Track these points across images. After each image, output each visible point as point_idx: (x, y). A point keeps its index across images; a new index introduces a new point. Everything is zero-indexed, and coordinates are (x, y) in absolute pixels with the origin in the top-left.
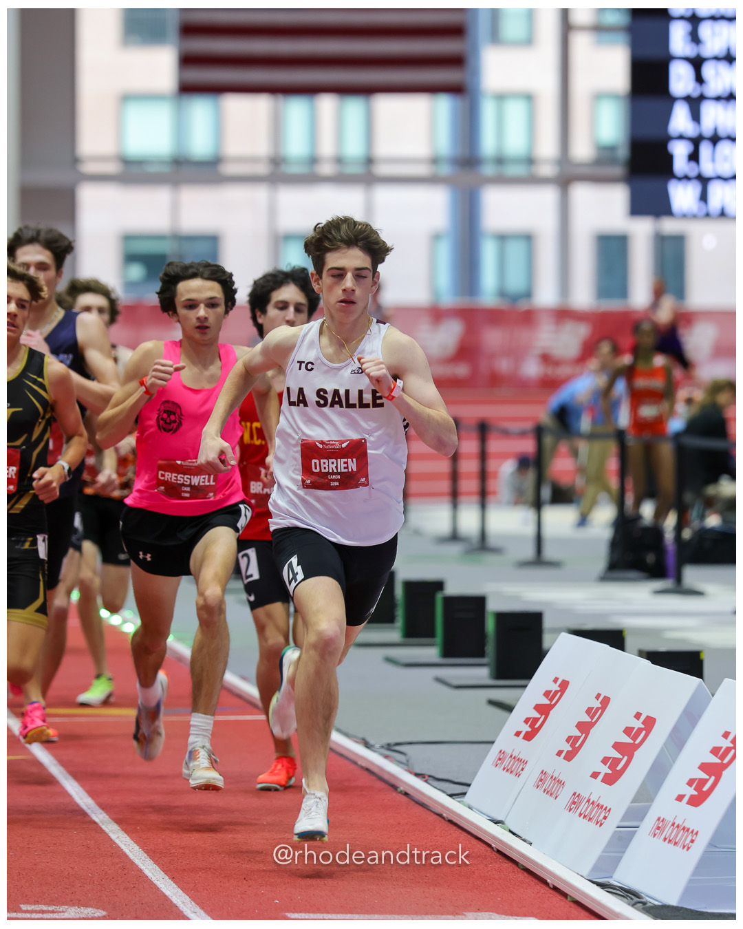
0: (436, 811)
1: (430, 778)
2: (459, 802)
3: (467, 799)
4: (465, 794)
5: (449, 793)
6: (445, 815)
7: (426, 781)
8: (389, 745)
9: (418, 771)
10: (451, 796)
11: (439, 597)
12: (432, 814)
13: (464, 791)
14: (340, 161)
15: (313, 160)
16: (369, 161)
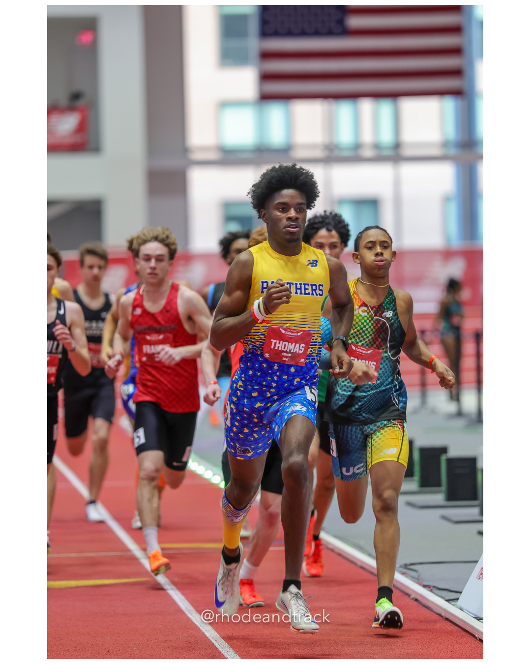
0: (437, 612)
1: (434, 588)
2: (454, 605)
3: (459, 603)
4: (458, 599)
5: (447, 598)
6: (443, 614)
7: (431, 591)
8: (406, 565)
9: (426, 583)
10: (448, 601)
11: (443, 458)
12: (434, 614)
13: (458, 597)
14: (377, 146)
15: (358, 146)
16: (397, 146)
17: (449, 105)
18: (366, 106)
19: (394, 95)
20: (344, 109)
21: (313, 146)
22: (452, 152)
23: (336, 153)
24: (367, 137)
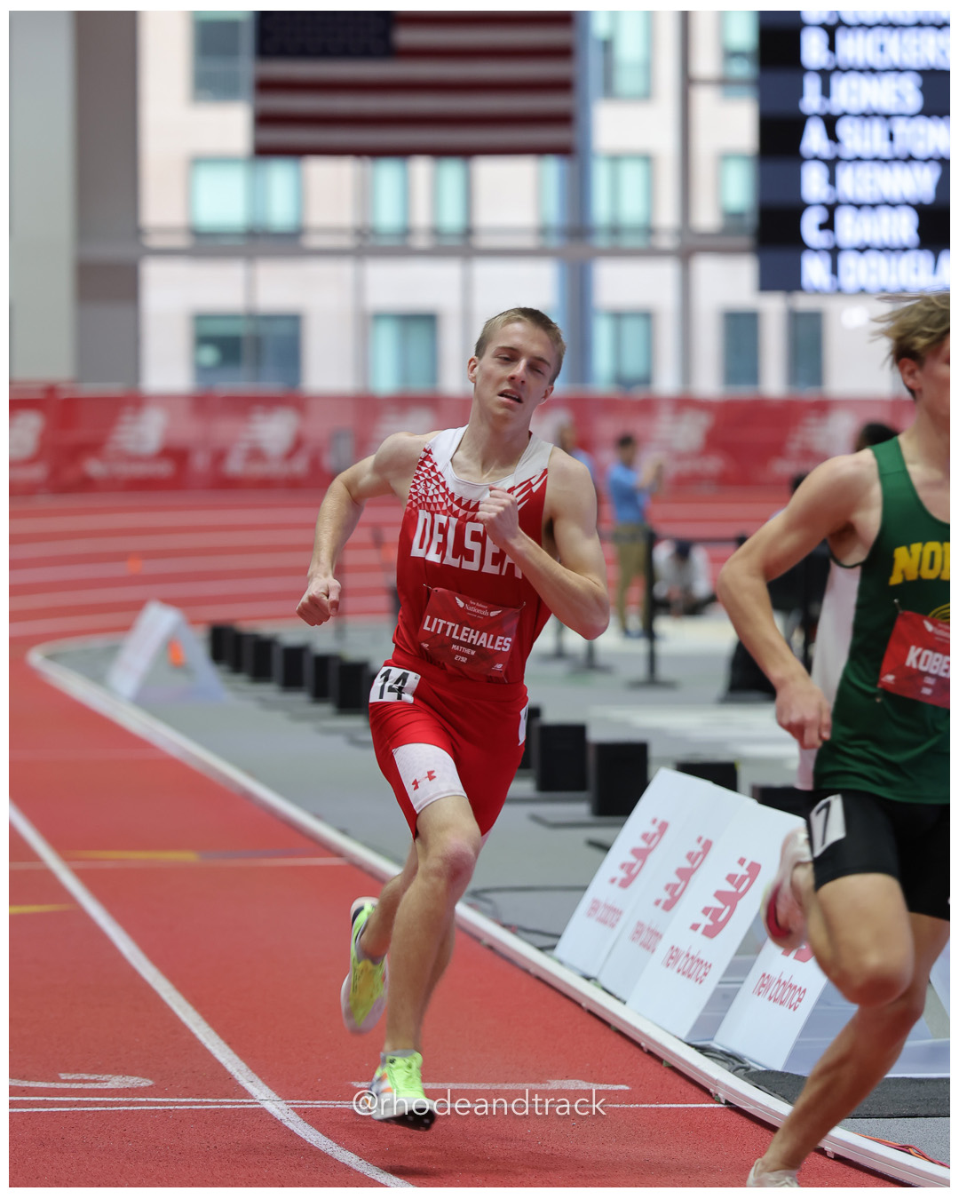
0: (523, 967)
1: (519, 929)
2: (548, 956)
3: (558, 952)
4: (553, 947)
5: (540, 945)
6: (532, 970)
7: (513, 932)
8: (474, 891)
9: (506, 921)
10: (540, 949)
11: (535, 726)
12: (518, 969)
13: (555, 944)
14: (436, 232)
15: (406, 232)
16: (468, 232)
17: (551, 169)
18: (421, 168)
19: (466, 153)
20: (387, 174)
21: (338, 231)
22: (554, 242)
23: (372, 241)
24: (421, 218)
